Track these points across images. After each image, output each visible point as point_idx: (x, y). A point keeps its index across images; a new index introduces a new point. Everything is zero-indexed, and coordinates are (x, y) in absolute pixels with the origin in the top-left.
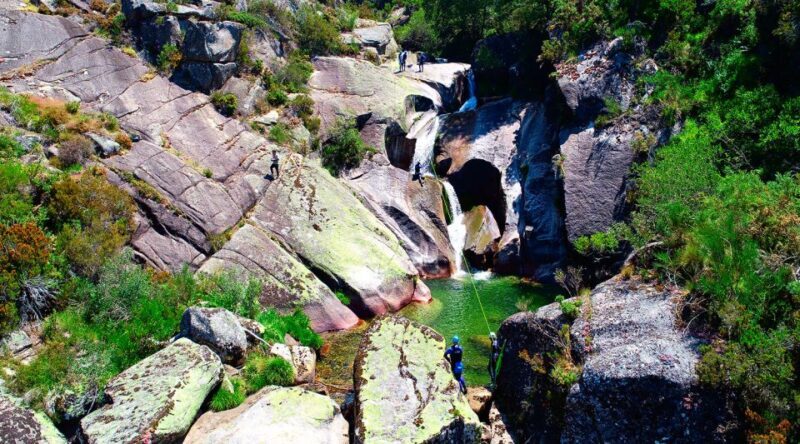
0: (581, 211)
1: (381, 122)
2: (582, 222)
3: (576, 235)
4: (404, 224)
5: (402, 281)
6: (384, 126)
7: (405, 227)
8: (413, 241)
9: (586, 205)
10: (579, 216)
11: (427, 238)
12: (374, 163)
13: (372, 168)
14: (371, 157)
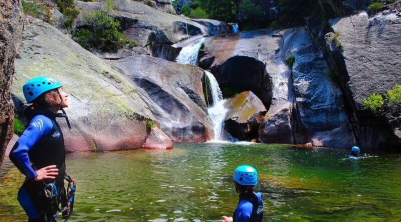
0: (367, 73)
1: (146, 28)
2: (370, 82)
3: (364, 95)
4: (155, 94)
5: (125, 119)
6: (150, 31)
7: (156, 97)
8: (164, 109)
9: (373, 68)
10: (365, 78)
11: (181, 106)
12: (133, 52)
13: (131, 55)
14: (131, 47)
